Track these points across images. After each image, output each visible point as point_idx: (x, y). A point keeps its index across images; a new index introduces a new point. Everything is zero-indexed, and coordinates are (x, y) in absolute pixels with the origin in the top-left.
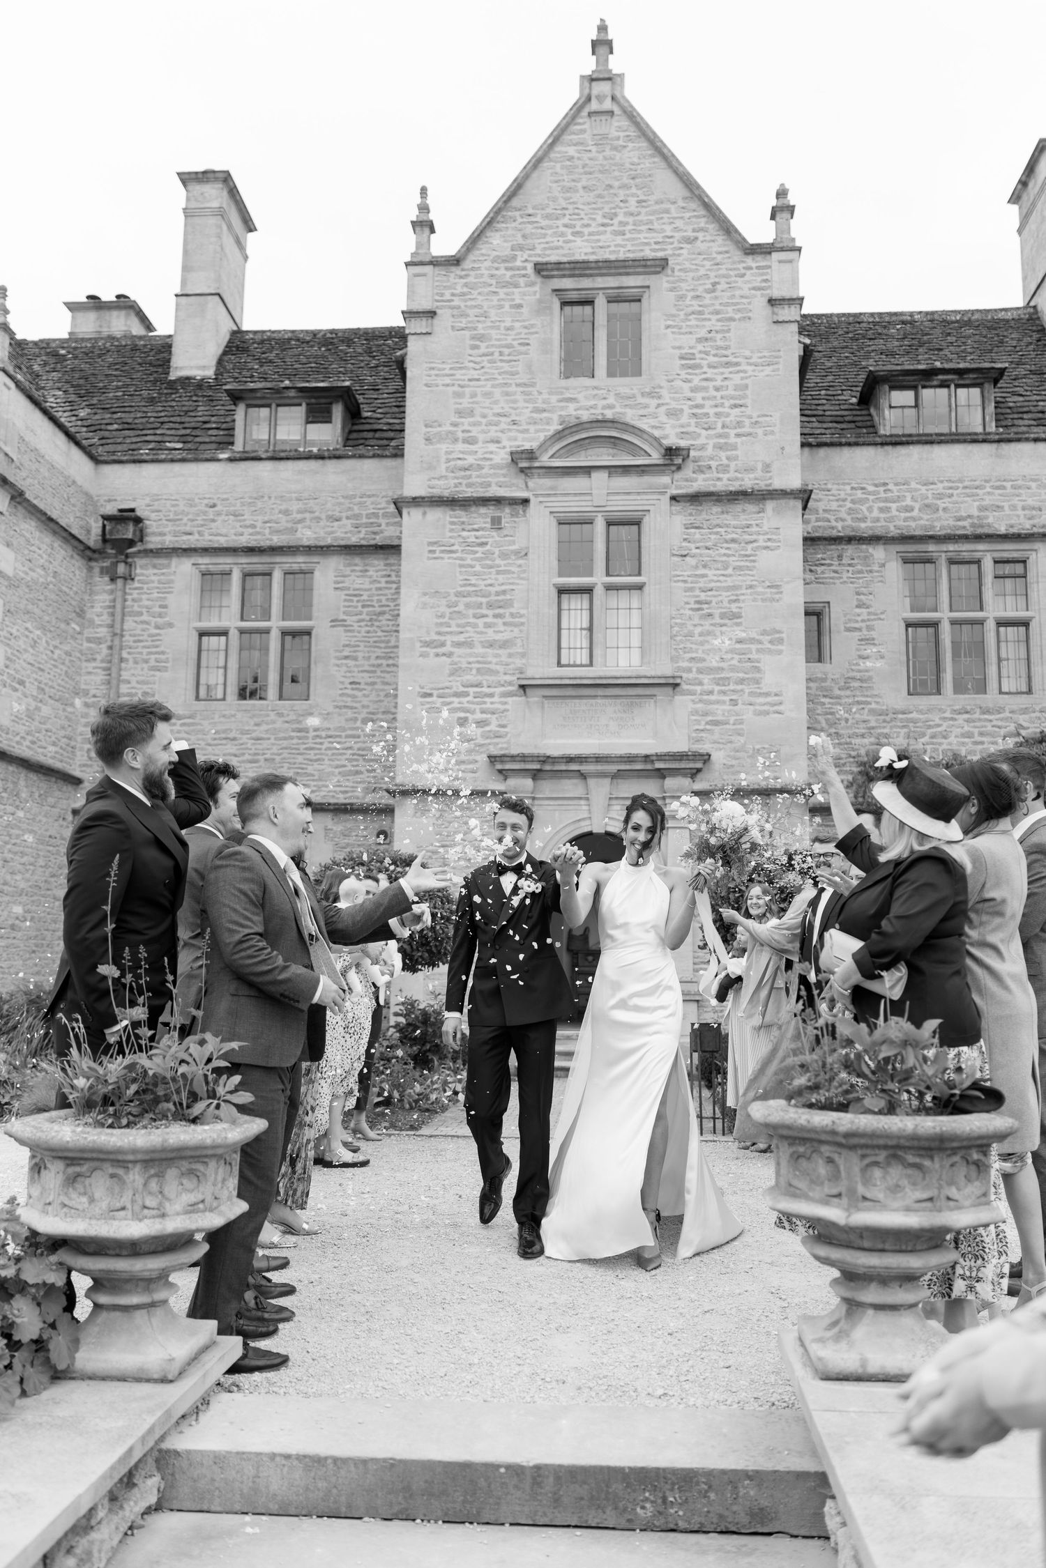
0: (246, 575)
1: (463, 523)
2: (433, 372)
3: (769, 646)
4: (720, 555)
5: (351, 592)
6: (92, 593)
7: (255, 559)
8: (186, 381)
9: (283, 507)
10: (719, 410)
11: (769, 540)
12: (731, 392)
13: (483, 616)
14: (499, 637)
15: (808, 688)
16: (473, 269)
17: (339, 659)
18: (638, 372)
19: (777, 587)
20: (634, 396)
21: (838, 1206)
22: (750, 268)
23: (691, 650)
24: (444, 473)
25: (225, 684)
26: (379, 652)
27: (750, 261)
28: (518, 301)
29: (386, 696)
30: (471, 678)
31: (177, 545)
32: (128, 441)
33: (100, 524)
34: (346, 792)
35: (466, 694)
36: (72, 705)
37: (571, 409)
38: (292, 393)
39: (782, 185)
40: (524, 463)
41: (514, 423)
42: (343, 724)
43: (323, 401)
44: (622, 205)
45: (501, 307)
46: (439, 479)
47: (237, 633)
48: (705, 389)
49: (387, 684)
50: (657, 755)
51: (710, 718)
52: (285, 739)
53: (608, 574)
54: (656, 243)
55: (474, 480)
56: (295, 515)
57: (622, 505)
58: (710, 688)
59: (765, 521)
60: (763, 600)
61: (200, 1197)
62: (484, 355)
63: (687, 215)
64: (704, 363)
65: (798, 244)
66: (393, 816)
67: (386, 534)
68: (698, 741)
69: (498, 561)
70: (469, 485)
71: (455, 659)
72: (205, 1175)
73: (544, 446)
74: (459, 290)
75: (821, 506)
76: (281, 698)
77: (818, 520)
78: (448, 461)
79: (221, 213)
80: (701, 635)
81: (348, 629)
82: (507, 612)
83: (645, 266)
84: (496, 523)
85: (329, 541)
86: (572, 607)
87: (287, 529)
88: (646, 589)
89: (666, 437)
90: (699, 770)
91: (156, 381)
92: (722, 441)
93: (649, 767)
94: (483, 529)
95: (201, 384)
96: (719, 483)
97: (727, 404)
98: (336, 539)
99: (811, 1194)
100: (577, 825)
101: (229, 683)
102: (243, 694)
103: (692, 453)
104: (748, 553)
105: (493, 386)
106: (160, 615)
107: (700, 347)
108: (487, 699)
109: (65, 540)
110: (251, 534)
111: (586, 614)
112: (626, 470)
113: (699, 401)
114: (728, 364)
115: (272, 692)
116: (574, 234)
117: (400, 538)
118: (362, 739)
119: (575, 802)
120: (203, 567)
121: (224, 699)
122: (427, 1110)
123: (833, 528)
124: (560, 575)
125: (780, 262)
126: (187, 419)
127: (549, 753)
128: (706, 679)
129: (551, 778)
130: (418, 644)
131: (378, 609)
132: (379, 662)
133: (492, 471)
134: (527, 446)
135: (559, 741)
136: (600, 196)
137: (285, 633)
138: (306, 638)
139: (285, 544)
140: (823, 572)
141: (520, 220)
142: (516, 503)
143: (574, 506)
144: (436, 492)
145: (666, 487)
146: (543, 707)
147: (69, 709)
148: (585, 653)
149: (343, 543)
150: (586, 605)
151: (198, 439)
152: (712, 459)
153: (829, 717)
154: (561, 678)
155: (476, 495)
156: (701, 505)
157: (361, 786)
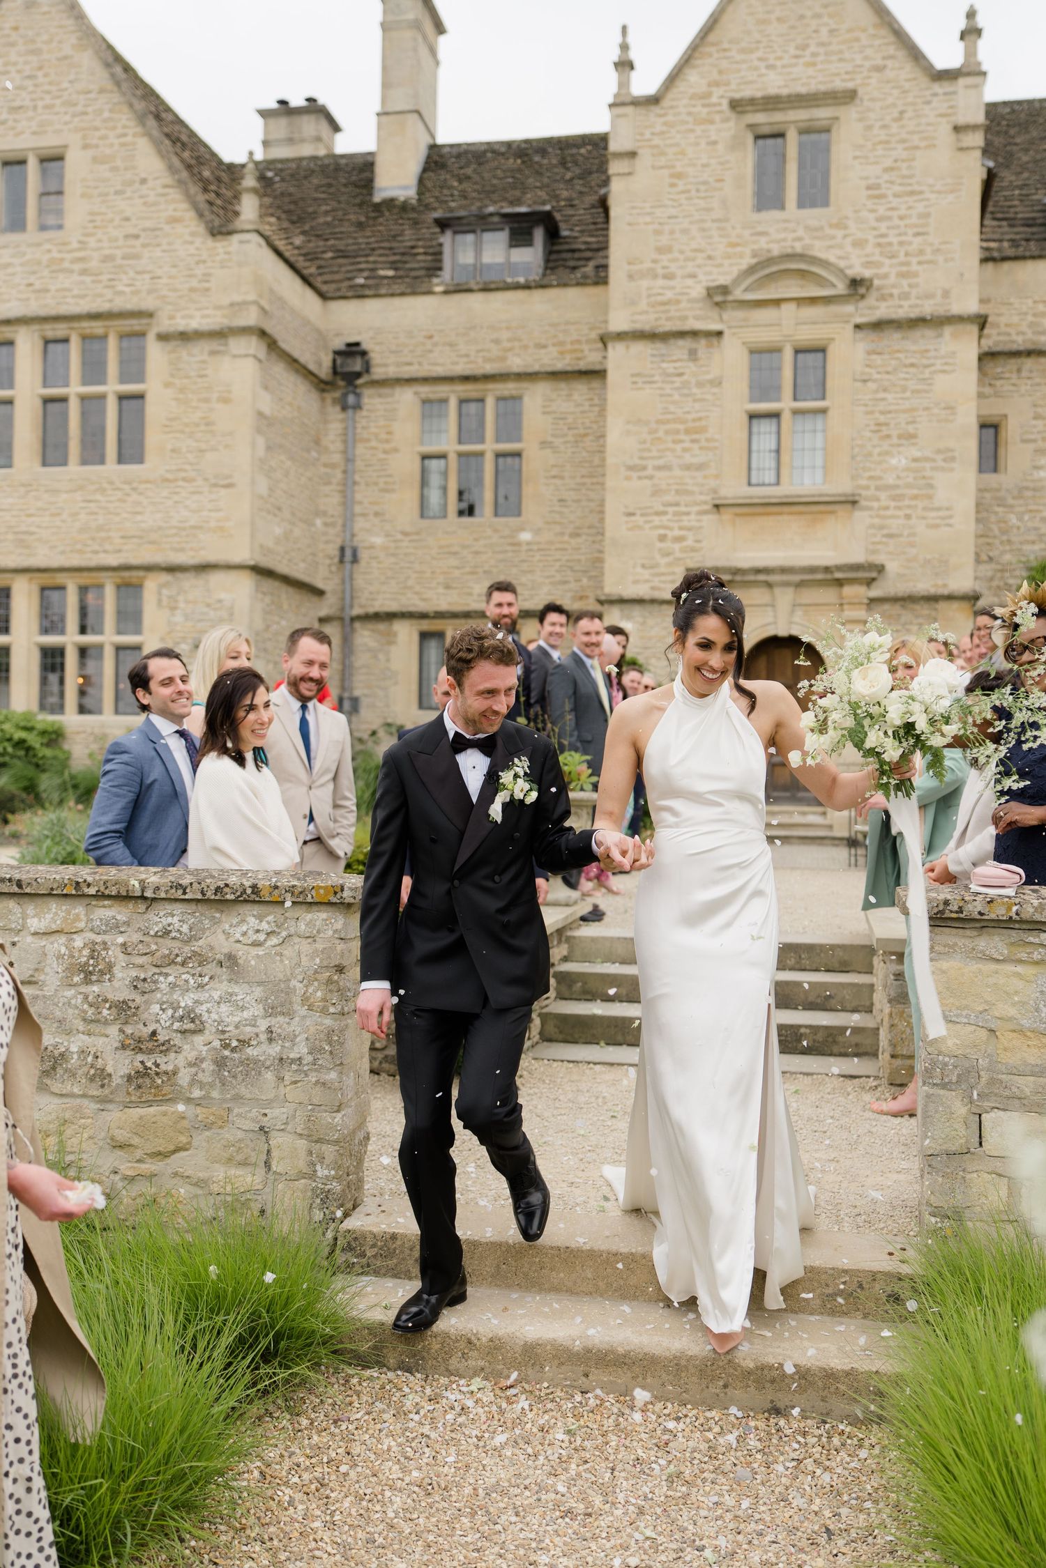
0: (462, 402)
1: (663, 355)
2: (635, 211)
3: (943, 464)
4: (899, 379)
5: (558, 416)
6: (326, 422)
7: (470, 387)
8: (390, 203)
9: (494, 336)
10: (903, 238)
12: (914, 220)
13: (681, 441)
14: (695, 460)
15: (978, 499)
16: (672, 107)
17: (547, 478)
18: (826, 203)
19: (952, 407)
20: (821, 228)
22: (935, 95)
23: (870, 469)
24: (645, 308)
25: (445, 503)
26: (584, 472)
27: (938, 88)
28: (714, 138)
29: (591, 511)
30: (668, 498)
31: (400, 376)
32: (343, 269)
33: (330, 357)
35: (665, 513)
36: (313, 525)
37: (763, 243)
38: (496, 219)
39: (972, 6)
40: (719, 296)
41: (710, 258)
42: (552, 538)
43: (525, 225)
44: (814, 35)
45: (697, 144)
46: (641, 313)
47: (455, 456)
48: (889, 218)
50: (836, 566)
51: (885, 532)
52: (501, 552)
53: (795, 399)
54: (847, 73)
55: (672, 314)
56: (505, 344)
57: (808, 335)
58: (887, 504)
59: (943, 346)
60: (938, 421)
62: (683, 192)
63: (877, 42)
64: (889, 193)
65: (984, 68)
67: (593, 360)
68: (874, 552)
69: (695, 390)
70: (668, 319)
71: (656, 481)
73: (737, 281)
74: (658, 128)
76: (496, 514)
77: (999, 334)
78: (649, 296)
79: (417, 25)
80: (879, 454)
81: (555, 450)
82: (703, 437)
83: (836, 98)
84: (693, 354)
85: (536, 368)
86: (762, 431)
87: (498, 357)
88: (830, 413)
89: (850, 267)
90: (874, 579)
91: (360, 205)
92: (904, 269)
93: (829, 576)
94: (680, 360)
95: (405, 207)
96: (900, 311)
97: (910, 232)
98: (543, 365)
100: (764, 629)
101: (449, 501)
102: (461, 513)
103: (876, 282)
104: (927, 375)
105: (691, 223)
106: (387, 441)
107: (886, 177)
108: (685, 518)
109: (305, 376)
110: (466, 363)
111: (774, 437)
112: (813, 301)
113: (883, 230)
114: (912, 193)
115: (488, 509)
116: (770, 67)
117: (605, 365)
118: (570, 551)
119: (763, 609)
120: (423, 396)
123: (1013, 342)
124: (752, 401)
125: (967, 87)
126: (394, 245)
127: (739, 566)
128: (883, 495)
130: (623, 469)
131: (582, 431)
132: (584, 480)
133: (689, 305)
134: (723, 280)
135: (749, 555)
136: (793, 27)
137: (499, 455)
138: (517, 460)
139: (497, 372)
140: (1001, 386)
141: (716, 55)
142: (711, 336)
143: (765, 337)
144: (638, 326)
145: (851, 315)
146: (735, 524)
147: (313, 529)
148: (773, 473)
149: (549, 369)
150: (774, 428)
151: (408, 266)
152: (894, 286)
153: (1002, 525)
154: (751, 497)
155: (674, 328)
156: (882, 330)
157: (569, 595)
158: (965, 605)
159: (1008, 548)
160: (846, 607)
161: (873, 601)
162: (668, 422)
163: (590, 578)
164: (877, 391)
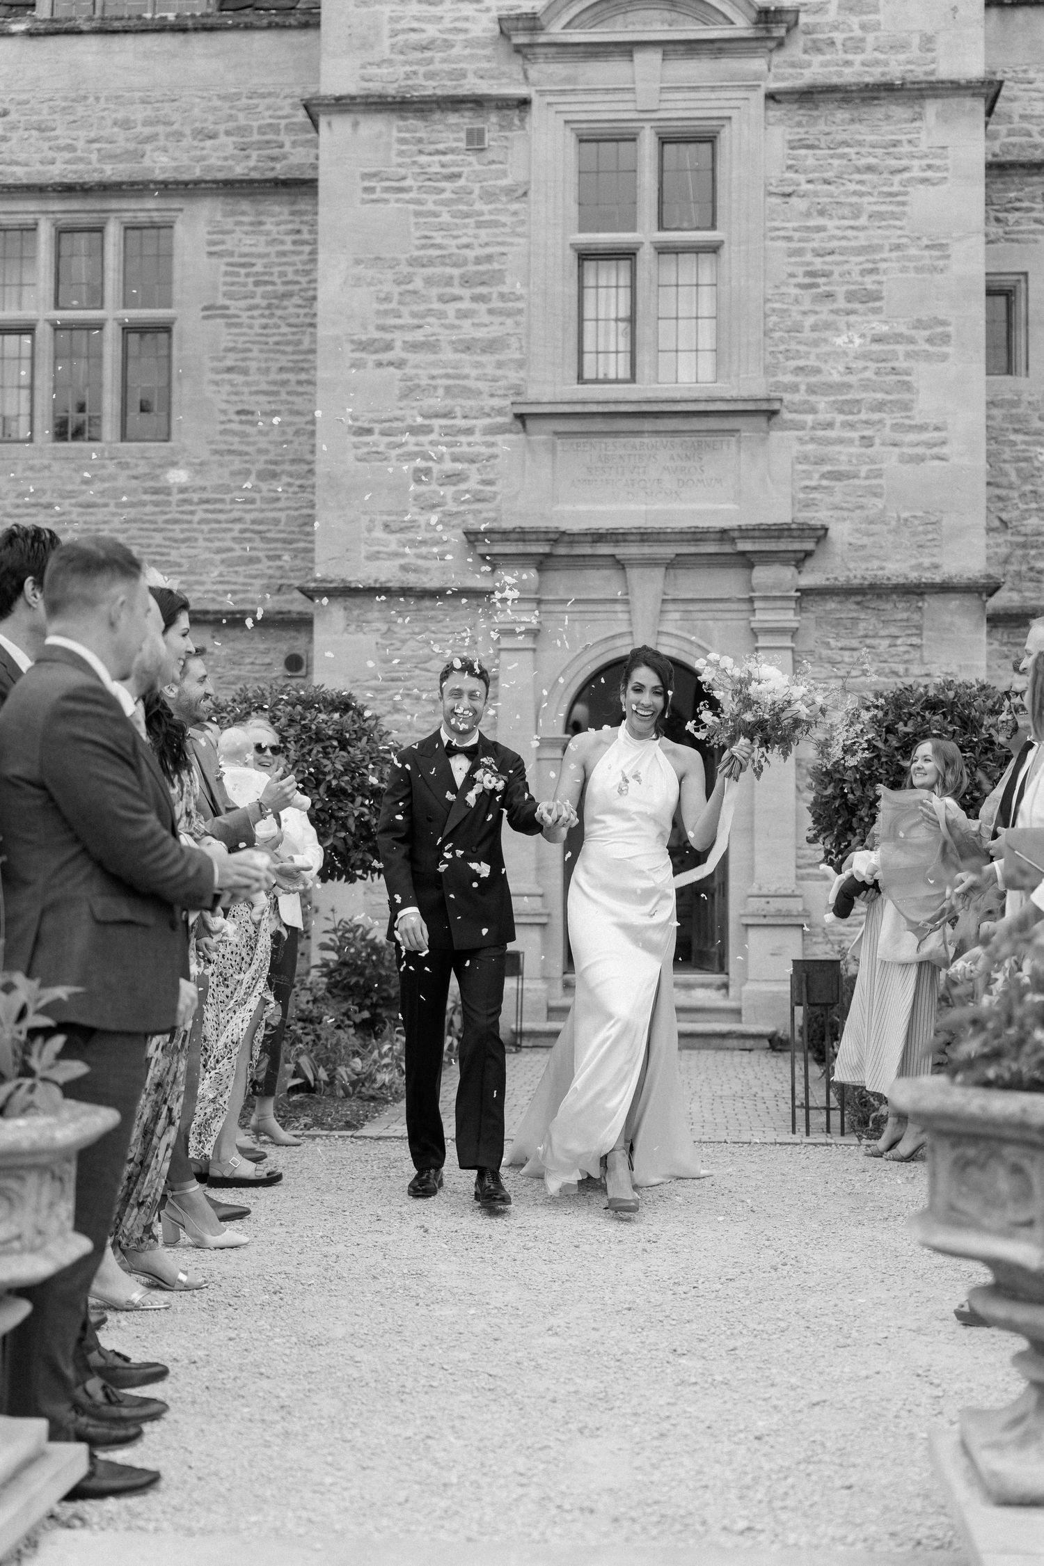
0: (62, 232)
1: (420, 141)
3: (927, 347)
4: (847, 194)
5: (236, 260)
7: (75, 205)
9: (120, 115)
11: (929, 167)
13: (455, 299)
14: (480, 333)
15: (989, 417)
17: (216, 371)
19: (942, 246)
21: (1028, 1240)
23: (798, 355)
24: (387, 54)
25: (32, 415)
26: (284, 361)
29: (297, 433)
30: (437, 402)
34: (234, 592)
35: (427, 430)
40: (520, 36)
42: (227, 480)
46: (379, 65)
47: (48, 329)
49: (298, 413)
50: (740, 529)
51: (827, 468)
52: (131, 505)
53: (661, 227)
55: (437, 67)
56: (139, 129)
57: (682, 110)
58: (829, 417)
59: (923, 135)
60: (918, 270)
61: (14, 1230)
66: (311, 632)
67: (293, 160)
68: (807, 505)
69: (479, 206)
70: (430, 76)
71: (409, 371)
72: (21, 1198)
73: (553, 6)
75: (1017, 108)
76: (124, 437)
77: (1011, 133)
78: (394, 33)
80: (814, 328)
81: (232, 322)
82: (495, 291)
84: (475, 140)
85: (197, 173)
86: (602, 282)
87: (127, 152)
88: (724, 252)
90: (808, 554)
93: (727, 549)
94: (452, 151)
96: (847, 70)
98: (209, 169)
99: (986, 1222)
100: (610, 645)
101: (38, 413)
102: (62, 432)
103: (803, 19)
104: (895, 189)
108: (463, 439)
110: (67, 162)
111: (624, 295)
112: (692, 47)
115: (109, 427)
117: (315, 167)
118: (258, 505)
119: (608, 607)
121: (31, 440)
122: (373, 1098)
123: (1035, 146)
124: (582, 229)
127: (564, 526)
128: (822, 402)
129: (568, 567)
130: (348, 347)
131: (281, 289)
132: (285, 376)
133: (468, 51)
134: (525, 7)
135: (582, 507)
137: (128, 330)
138: (163, 337)
139: (125, 179)
140: (1017, 223)
142: (508, 107)
143: (606, 111)
144: (375, 87)
145: (758, 77)
146: (553, 451)
148: (624, 360)
149: (220, 176)
150: (624, 279)
152: (835, 28)
153: (1023, 465)
154: (584, 403)
155: (439, 92)
156: (817, 108)
157: (258, 583)
158: (971, 602)
159: (1034, 505)
160: (757, 604)
161: (806, 593)
162: (430, 262)
163: (296, 553)
164: (808, 215)
